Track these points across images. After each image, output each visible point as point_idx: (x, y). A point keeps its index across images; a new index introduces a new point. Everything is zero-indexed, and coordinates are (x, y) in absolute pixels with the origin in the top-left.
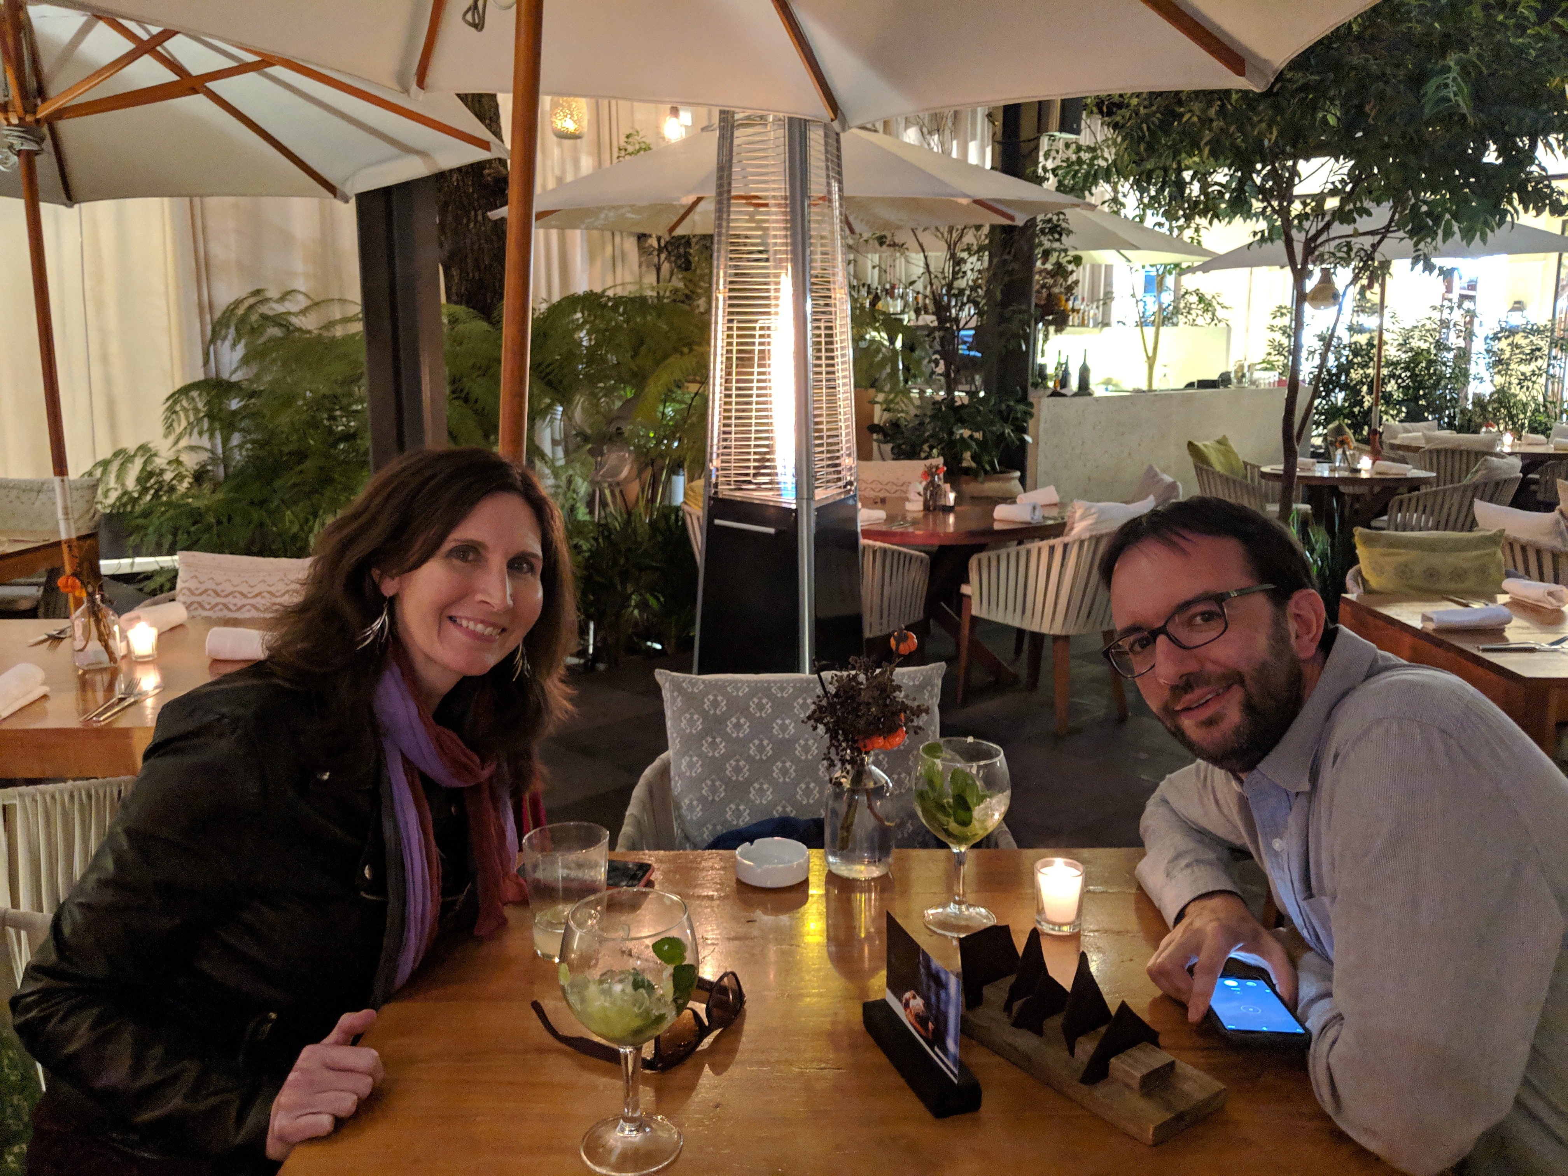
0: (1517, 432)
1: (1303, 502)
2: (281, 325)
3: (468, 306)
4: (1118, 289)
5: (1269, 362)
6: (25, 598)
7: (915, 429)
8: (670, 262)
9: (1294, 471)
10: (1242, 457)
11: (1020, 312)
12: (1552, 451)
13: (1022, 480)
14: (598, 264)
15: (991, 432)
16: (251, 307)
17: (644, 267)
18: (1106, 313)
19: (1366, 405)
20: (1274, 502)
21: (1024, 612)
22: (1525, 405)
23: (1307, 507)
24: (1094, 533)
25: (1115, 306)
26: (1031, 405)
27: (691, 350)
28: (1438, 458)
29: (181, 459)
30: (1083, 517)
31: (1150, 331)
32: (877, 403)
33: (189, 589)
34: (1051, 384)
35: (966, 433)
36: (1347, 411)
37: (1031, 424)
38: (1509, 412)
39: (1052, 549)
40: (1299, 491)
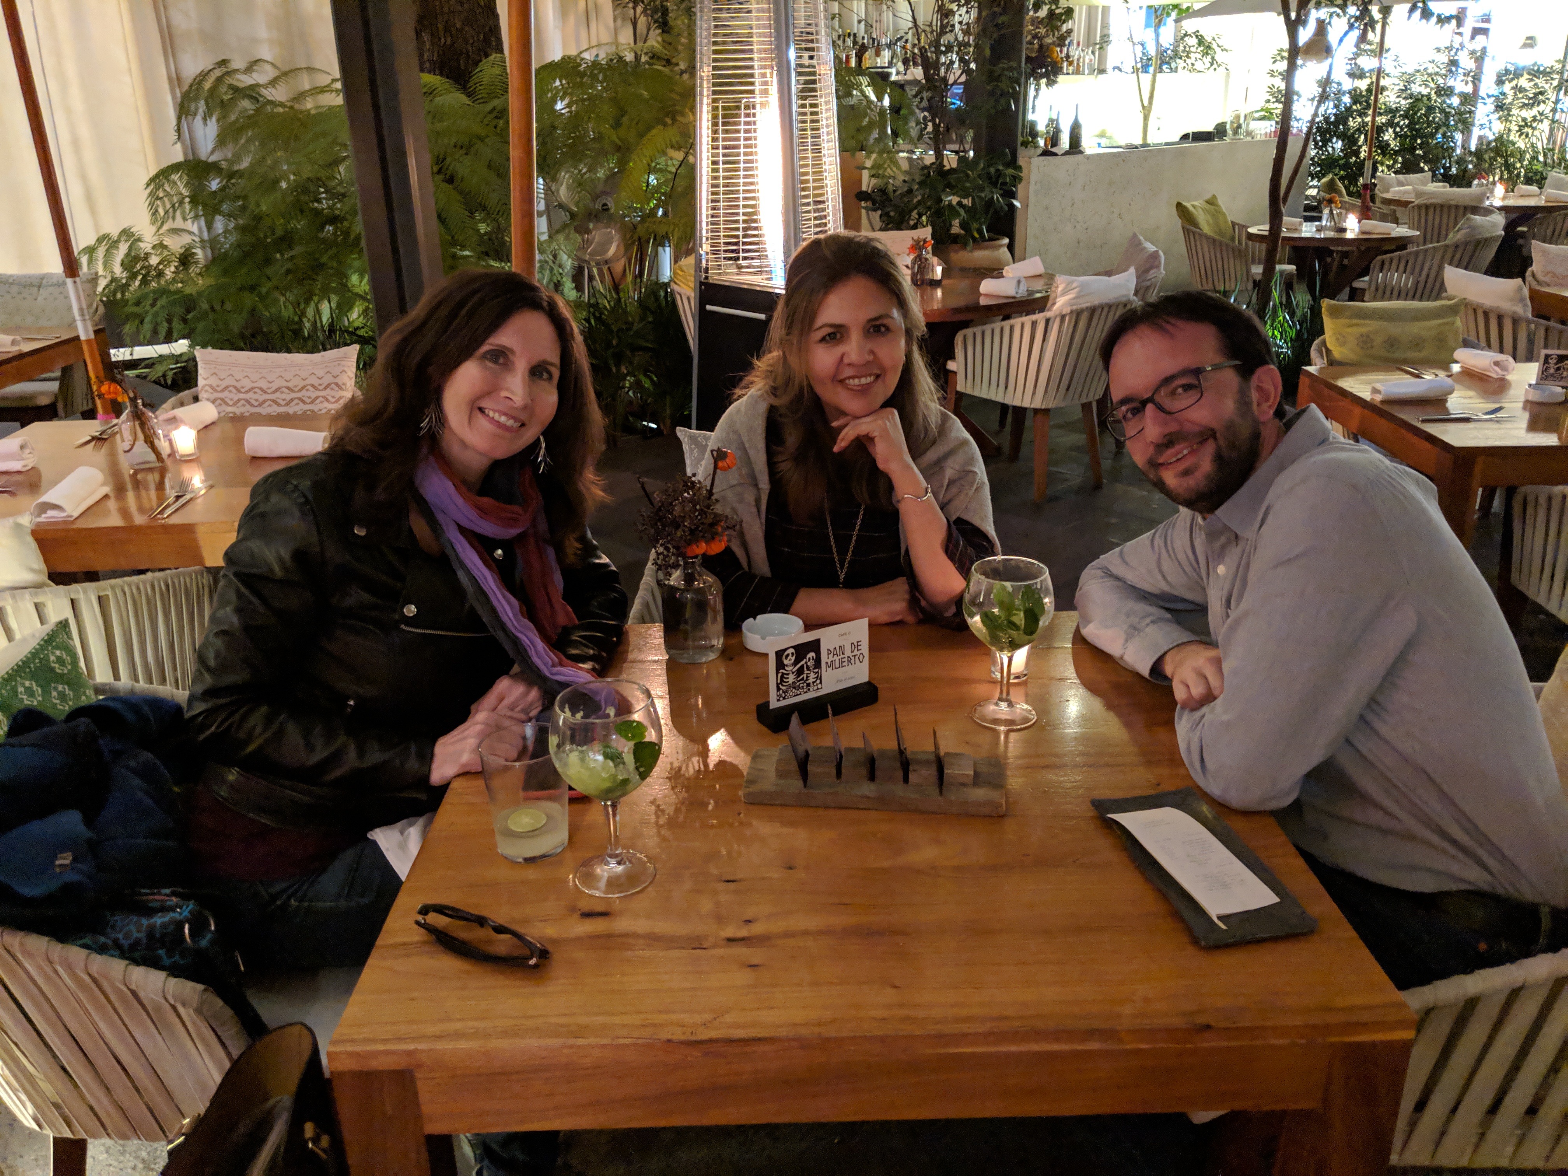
0: (1511, 183)
1: (1289, 263)
2: (251, 97)
3: (441, 75)
4: (1116, 32)
5: (1267, 110)
6: (42, 393)
7: (902, 195)
8: (646, 15)
9: (1280, 231)
10: (1230, 218)
11: (1011, 69)
12: (1542, 203)
13: (1011, 247)
14: (572, 20)
15: (980, 197)
16: (219, 80)
17: (619, 22)
18: (1102, 59)
19: (1363, 155)
20: (1259, 263)
21: (1006, 387)
22: (1522, 153)
23: (1292, 268)
24: (1074, 308)
25: (1111, 50)
26: (1019, 168)
27: (674, 120)
28: (1427, 214)
29: (165, 243)
30: (1064, 293)
31: (1146, 78)
32: (865, 168)
33: (211, 386)
34: (1041, 142)
35: (955, 200)
36: (1342, 162)
37: (1020, 189)
38: (1506, 161)
39: (1034, 324)
40: (1283, 251)
